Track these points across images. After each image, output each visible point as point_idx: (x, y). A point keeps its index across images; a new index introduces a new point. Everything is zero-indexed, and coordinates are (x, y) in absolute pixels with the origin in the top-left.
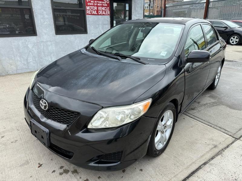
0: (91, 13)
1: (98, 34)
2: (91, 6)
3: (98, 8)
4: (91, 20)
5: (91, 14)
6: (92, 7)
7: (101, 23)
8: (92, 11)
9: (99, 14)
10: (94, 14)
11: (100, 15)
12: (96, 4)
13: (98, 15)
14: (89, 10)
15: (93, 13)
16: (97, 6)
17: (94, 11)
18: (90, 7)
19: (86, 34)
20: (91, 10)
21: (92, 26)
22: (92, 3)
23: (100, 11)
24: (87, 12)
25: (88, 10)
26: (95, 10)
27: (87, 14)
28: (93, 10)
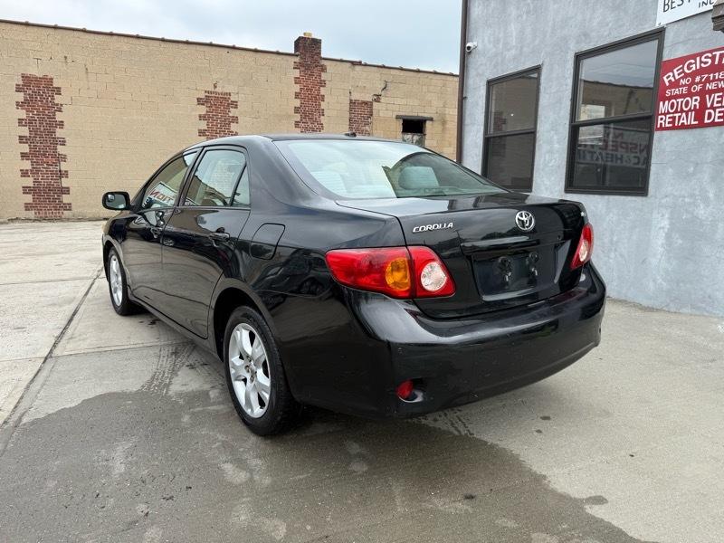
0: (673, 122)
1: (687, 200)
2: (676, 97)
3: (703, 103)
4: (668, 149)
5: (674, 128)
6: (680, 100)
7: (710, 156)
8: (677, 115)
9: (706, 121)
10: (683, 127)
11: (713, 124)
12: (698, 88)
13: (702, 125)
14: (669, 113)
15: (681, 121)
16: (702, 93)
17: (687, 113)
18: (673, 103)
19: (644, 198)
20: (676, 112)
21: (670, 170)
22: (683, 86)
23: (714, 109)
24: (659, 122)
25: (665, 114)
26: (690, 110)
27: (658, 129)
28: (682, 111)
